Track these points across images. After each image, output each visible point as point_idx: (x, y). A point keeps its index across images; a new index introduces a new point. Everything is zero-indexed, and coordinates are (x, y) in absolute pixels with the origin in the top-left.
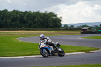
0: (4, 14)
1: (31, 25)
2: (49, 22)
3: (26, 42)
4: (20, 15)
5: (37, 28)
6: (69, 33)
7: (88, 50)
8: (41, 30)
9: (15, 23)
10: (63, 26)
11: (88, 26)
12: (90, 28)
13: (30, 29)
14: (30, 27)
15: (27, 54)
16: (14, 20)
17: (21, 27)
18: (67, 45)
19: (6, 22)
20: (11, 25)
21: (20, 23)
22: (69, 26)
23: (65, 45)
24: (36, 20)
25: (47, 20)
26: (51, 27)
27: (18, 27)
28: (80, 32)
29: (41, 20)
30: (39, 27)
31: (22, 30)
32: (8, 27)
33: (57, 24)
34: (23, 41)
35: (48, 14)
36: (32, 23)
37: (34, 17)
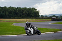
0: (4, 9)
1: (21, 15)
2: (32, 14)
3: (18, 26)
4: (14, 10)
5: (24, 17)
6: (44, 21)
7: (56, 31)
8: (27, 19)
9: (11, 14)
10: (40, 16)
11: (56, 16)
12: (57, 17)
13: (20, 18)
14: (20, 17)
15: (19, 33)
16: (10, 13)
17: (14, 17)
18: (43, 28)
19: (6, 14)
20: (8, 16)
21: (14, 14)
22: (44, 16)
23: (42, 28)
24: (24, 12)
25: (31, 12)
26: (33, 17)
27: (13, 17)
28: (51, 20)
29: (27, 12)
30: (26, 17)
31: (15, 19)
32: (7, 17)
33: (37, 15)
34: (16, 26)
35: (31, 9)
36: (22, 14)
37: (23, 11)
